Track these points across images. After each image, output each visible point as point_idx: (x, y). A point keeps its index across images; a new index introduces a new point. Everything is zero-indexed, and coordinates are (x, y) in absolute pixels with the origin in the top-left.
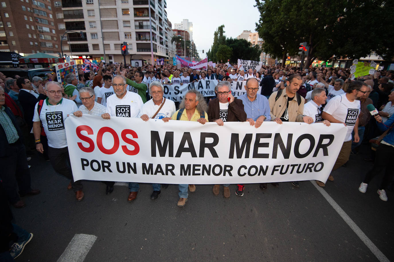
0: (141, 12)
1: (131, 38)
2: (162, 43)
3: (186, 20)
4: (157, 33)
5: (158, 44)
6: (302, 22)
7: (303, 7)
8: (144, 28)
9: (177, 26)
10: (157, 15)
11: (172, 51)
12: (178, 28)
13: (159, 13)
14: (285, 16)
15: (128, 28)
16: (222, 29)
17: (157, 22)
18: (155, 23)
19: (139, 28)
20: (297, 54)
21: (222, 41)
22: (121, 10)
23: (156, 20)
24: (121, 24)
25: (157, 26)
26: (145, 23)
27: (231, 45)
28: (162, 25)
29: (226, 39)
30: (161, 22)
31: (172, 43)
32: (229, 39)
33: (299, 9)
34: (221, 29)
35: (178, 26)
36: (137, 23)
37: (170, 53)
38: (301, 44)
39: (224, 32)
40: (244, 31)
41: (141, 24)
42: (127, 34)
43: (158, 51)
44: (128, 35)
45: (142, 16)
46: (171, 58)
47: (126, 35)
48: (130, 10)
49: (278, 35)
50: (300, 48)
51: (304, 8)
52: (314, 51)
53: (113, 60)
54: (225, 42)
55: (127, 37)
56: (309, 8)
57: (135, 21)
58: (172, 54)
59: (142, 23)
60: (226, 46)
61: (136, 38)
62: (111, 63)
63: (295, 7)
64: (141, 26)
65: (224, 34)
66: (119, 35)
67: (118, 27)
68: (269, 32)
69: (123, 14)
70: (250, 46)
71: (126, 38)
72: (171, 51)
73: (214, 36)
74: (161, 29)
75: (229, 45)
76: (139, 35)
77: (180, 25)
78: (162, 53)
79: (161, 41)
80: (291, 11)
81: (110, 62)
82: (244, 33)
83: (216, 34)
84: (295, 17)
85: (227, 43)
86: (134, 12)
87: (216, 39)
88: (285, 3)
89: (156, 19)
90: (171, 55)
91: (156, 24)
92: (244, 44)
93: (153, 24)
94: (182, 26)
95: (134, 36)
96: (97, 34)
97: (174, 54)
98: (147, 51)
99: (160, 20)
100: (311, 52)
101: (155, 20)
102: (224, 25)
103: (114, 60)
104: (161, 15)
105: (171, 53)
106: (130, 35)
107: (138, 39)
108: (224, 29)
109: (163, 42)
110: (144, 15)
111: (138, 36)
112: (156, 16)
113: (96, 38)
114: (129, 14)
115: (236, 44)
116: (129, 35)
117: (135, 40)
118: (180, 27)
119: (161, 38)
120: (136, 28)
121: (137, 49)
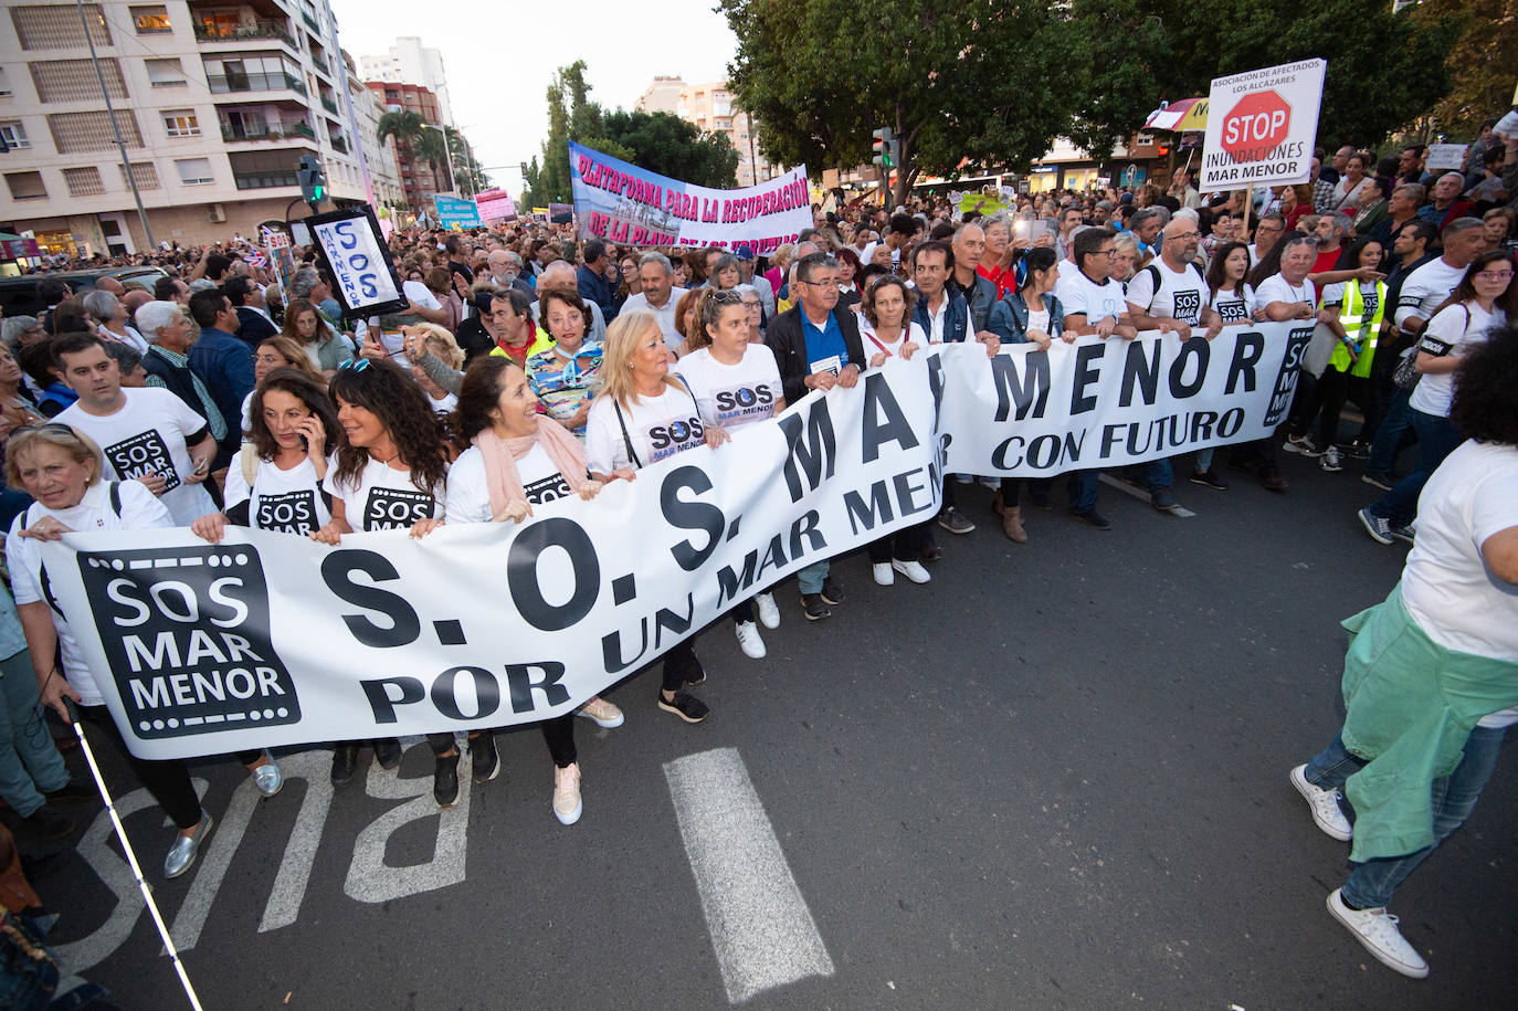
0: (223, 20)
1: (198, 132)
2: (338, 145)
3: (409, 39)
4: (314, 103)
5: (325, 148)
6: (872, 69)
7: (868, 23)
8: (252, 86)
9: (372, 66)
10: (299, 29)
11: (386, 177)
12: (378, 77)
13: (307, 19)
14: (823, 52)
15: (177, 89)
16: (579, 78)
17: (305, 57)
18: (297, 63)
19: (227, 88)
20: (869, 163)
21: (588, 123)
22: (128, 14)
23: (301, 51)
24: (137, 75)
25: (309, 74)
26: (252, 66)
27: (625, 137)
28: (324, 69)
29: (602, 114)
30: (319, 56)
31: (382, 140)
32: (613, 113)
33: (858, 28)
34: (575, 75)
35: (380, 66)
36: (218, 68)
37: (379, 185)
38: (877, 133)
39: (590, 88)
40: (658, 79)
41: (236, 70)
42: (175, 117)
43: (334, 181)
44: (181, 121)
45: (236, 37)
46: (385, 202)
47: (170, 123)
48: (169, 9)
49: (804, 108)
50: (877, 146)
51: (870, 27)
52: (912, 150)
53: (125, 238)
54: (599, 125)
55: (178, 130)
56: (883, 28)
57: (205, 56)
58: (386, 187)
59: (240, 64)
60: (606, 141)
61: (223, 129)
62: (119, 250)
63: (846, 21)
64: (238, 81)
65: (591, 97)
66: (135, 124)
67: (124, 89)
68: (777, 99)
69: (140, 31)
70: (695, 138)
71: (170, 133)
72: (380, 175)
73: (549, 104)
74: (323, 85)
75: (619, 136)
76: (235, 120)
77: (385, 64)
78: (348, 187)
79: (336, 137)
80: (837, 36)
81: (110, 247)
82: (658, 88)
83: (555, 97)
84: (848, 53)
85: (610, 129)
86: (194, 19)
87: (557, 113)
88: (815, 12)
89: (298, 45)
90: (384, 190)
91: (304, 69)
92: (672, 132)
93: (290, 65)
94: (397, 65)
95: (211, 123)
96: (19, 126)
97: (392, 186)
98: (282, 183)
99: (315, 46)
100: (904, 151)
101: (297, 50)
102: (582, 61)
103: (129, 236)
104: (316, 28)
105: (383, 184)
106: (193, 121)
107: (232, 135)
108: (587, 77)
109: (341, 138)
110: (240, 30)
111: (228, 124)
112: (295, 35)
113: (19, 146)
114: (169, 30)
115: (643, 133)
116: (187, 120)
117: (222, 140)
118: (387, 69)
119: (332, 125)
120: (214, 88)
121: (237, 176)
